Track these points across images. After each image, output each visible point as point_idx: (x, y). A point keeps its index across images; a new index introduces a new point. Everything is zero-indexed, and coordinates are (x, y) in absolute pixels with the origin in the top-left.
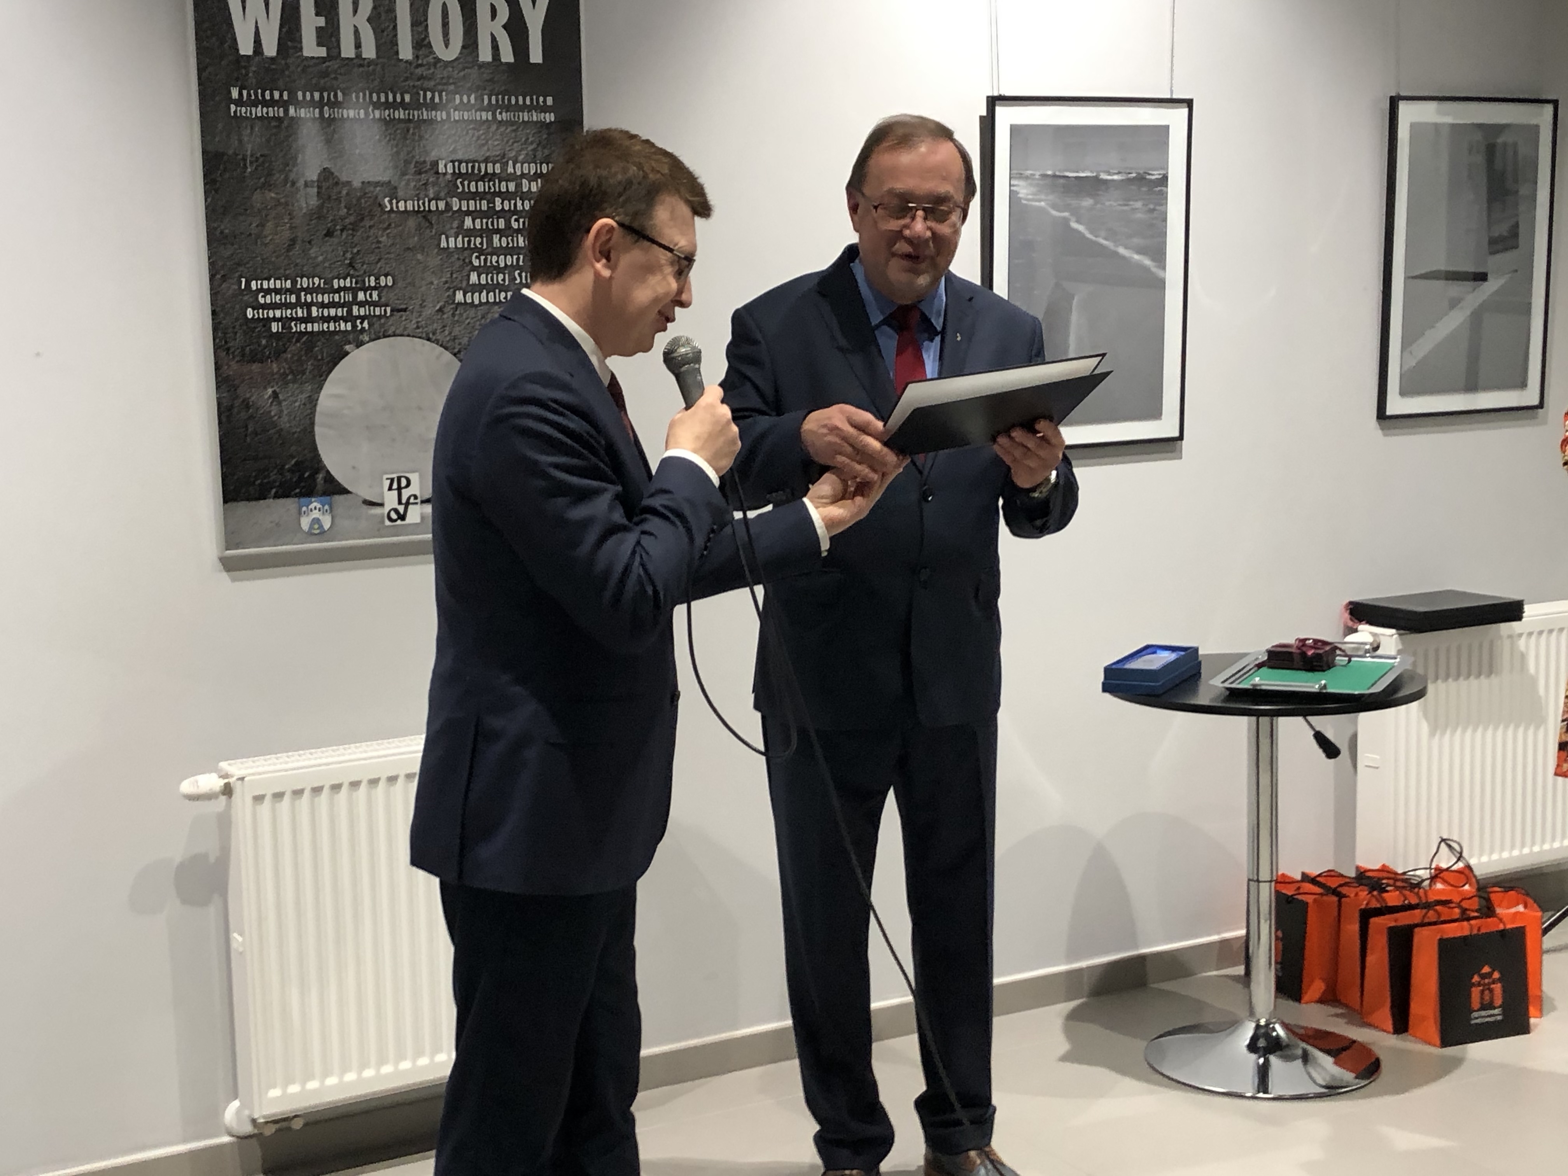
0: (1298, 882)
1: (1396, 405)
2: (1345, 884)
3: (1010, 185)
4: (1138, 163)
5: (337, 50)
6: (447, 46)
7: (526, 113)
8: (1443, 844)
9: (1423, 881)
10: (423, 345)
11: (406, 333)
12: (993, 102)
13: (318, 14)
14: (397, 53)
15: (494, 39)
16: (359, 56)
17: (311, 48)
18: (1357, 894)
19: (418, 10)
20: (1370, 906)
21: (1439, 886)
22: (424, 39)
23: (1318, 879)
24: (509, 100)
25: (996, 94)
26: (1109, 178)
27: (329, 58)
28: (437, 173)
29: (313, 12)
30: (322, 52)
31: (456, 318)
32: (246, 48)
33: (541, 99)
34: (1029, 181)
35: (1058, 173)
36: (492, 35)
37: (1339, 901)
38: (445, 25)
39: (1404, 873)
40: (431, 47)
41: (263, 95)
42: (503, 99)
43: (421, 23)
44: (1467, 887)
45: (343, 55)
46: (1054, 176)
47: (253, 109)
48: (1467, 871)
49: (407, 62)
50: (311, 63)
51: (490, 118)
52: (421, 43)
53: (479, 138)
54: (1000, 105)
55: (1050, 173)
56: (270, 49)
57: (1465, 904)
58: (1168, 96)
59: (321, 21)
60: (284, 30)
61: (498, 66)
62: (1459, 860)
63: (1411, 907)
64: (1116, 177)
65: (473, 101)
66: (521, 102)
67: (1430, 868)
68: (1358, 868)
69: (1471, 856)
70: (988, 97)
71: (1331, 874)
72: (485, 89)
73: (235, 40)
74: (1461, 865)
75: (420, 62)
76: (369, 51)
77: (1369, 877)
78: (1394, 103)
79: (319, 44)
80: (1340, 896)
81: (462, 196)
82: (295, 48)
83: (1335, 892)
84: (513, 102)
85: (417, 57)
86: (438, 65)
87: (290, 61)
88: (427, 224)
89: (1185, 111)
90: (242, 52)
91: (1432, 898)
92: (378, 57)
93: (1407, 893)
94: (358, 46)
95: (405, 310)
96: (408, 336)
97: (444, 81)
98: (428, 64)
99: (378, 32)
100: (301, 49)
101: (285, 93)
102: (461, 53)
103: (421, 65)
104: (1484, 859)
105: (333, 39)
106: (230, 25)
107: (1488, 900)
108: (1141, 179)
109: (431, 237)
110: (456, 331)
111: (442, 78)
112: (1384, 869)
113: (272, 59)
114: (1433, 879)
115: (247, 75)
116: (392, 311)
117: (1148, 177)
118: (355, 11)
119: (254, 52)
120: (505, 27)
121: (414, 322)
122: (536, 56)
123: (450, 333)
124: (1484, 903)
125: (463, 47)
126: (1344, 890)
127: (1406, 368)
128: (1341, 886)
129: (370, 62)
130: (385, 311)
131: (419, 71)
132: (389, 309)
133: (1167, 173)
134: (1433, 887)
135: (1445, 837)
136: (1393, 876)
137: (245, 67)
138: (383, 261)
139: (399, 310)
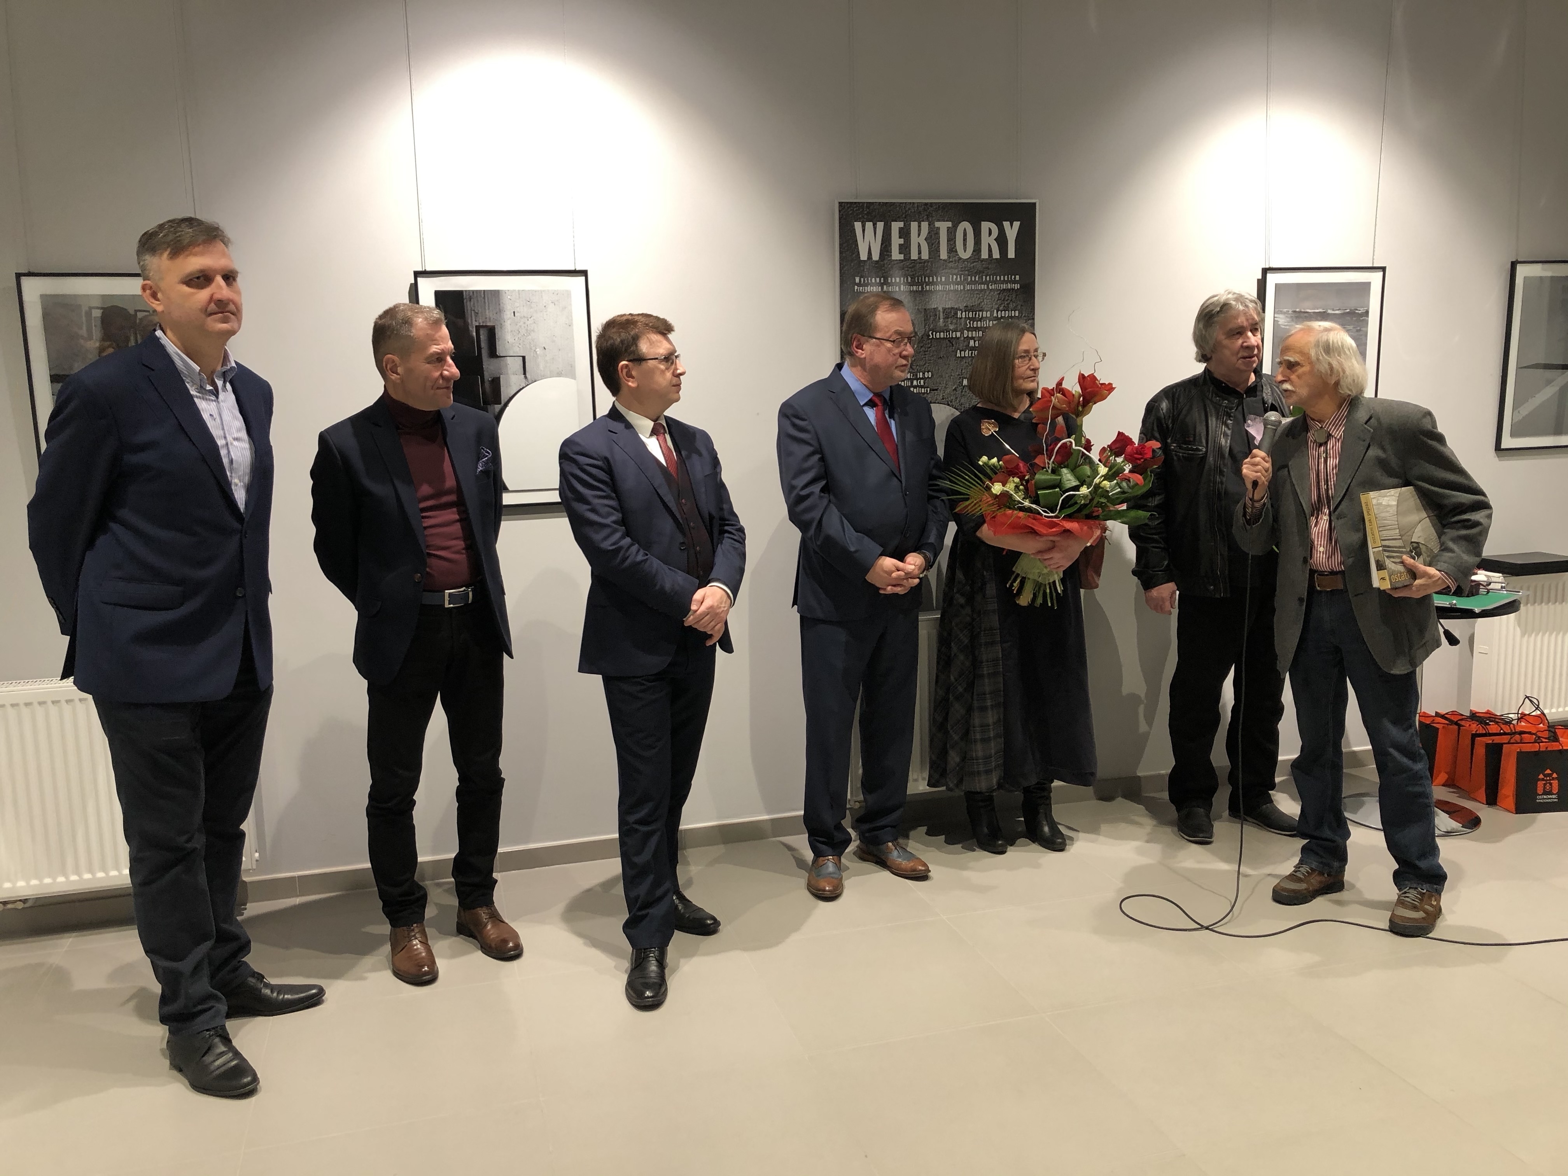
0: (1433, 716)
1: (1508, 442)
2: (1462, 720)
3: (1274, 317)
4: (1352, 303)
5: (909, 255)
6: (965, 251)
7: (1004, 285)
8: (1527, 700)
9: (1513, 720)
10: (945, 408)
11: (937, 402)
12: (1265, 271)
13: (900, 237)
14: (940, 256)
15: (989, 245)
16: (920, 258)
17: (896, 255)
18: (1470, 725)
19: (951, 233)
20: (1478, 732)
21: (1523, 724)
22: (953, 248)
23: (1446, 716)
24: (996, 278)
25: (1267, 267)
26: (1333, 312)
27: (905, 260)
28: (957, 318)
29: (898, 236)
30: (901, 257)
31: (963, 393)
32: (864, 256)
33: (1013, 277)
34: (1286, 315)
35: (1303, 310)
36: (989, 244)
37: (1459, 729)
38: (965, 240)
39: (1502, 715)
40: (957, 252)
41: (871, 280)
42: (993, 278)
43: (952, 240)
44: (1541, 725)
45: (912, 258)
46: (1300, 312)
47: (866, 288)
48: (1542, 716)
49: (944, 260)
50: (896, 262)
51: (986, 288)
52: (952, 250)
53: (979, 298)
54: (1269, 273)
55: (1298, 310)
56: (876, 257)
57: (1539, 734)
58: (1371, 265)
59: (902, 241)
60: (883, 246)
61: (991, 260)
62: (1537, 709)
63: (1505, 734)
64: (1337, 312)
65: (977, 280)
66: (1002, 279)
67: (1518, 714)
68: (1471, 710)
69: (1545, 708)
70: (1263, 269)
71: (1454, 713)
72: (984, 273)
73: (859, 252)
74: (1539, 713)
75: (951, 260)
76: (925, 256)
77: (1478, 716)
78: (1514, 265)
79: (900, 253)
80: (1459, 726)
81: (968, 330)
82: (888, 255)
83: (1456, 723)
84: (998, 279)
85: (949, 257)
86: (960, 261)
87: (886, 262)
88: (951, 345)
89: (1381, 273)
90: (862, 259)
91: (1518, 729)
92: (929, 258)
93: (1503, 726)
94: (920, 253)
95: (937, 390)
96: (938, 403)
97: (963, 269)
98: (955, 261)
99: (930, 245)
100: (891, 255)
101: (882, 279)
102: (972, 254)
103: (952, 261)
104: (1554, 710)
105: (907, 250)
106: (857, 245)
107: (1555, 733)
108: (1352, 313)
109: (953, 351)
110: (962, 401)
111: (962, 268)
112: (1488, 712)
113: (877, 262)
114: (1518, 719)
115: (864, 270)
116: (930, 390)
117: (1357, 311)
118: (919, 235)
119: (868, 258)
120: (995, 240)
121: (941, 396)
122: (1011, 254)
123: (959, 402)
124: (1553, 734)
125: (974, 251)
126: (1462, 723)
127: (1515, 420)
128: (1459, 720)
129: (926, 261)
130: (927, 390)
131: (950, 265)
132: (928, 389)
133: (1369, 309)
134: (1519, 724)
135: (1528, 695)
136: (1493, 716)
137: (863, 266)
138: (927, 364)
139: (933, 390)
